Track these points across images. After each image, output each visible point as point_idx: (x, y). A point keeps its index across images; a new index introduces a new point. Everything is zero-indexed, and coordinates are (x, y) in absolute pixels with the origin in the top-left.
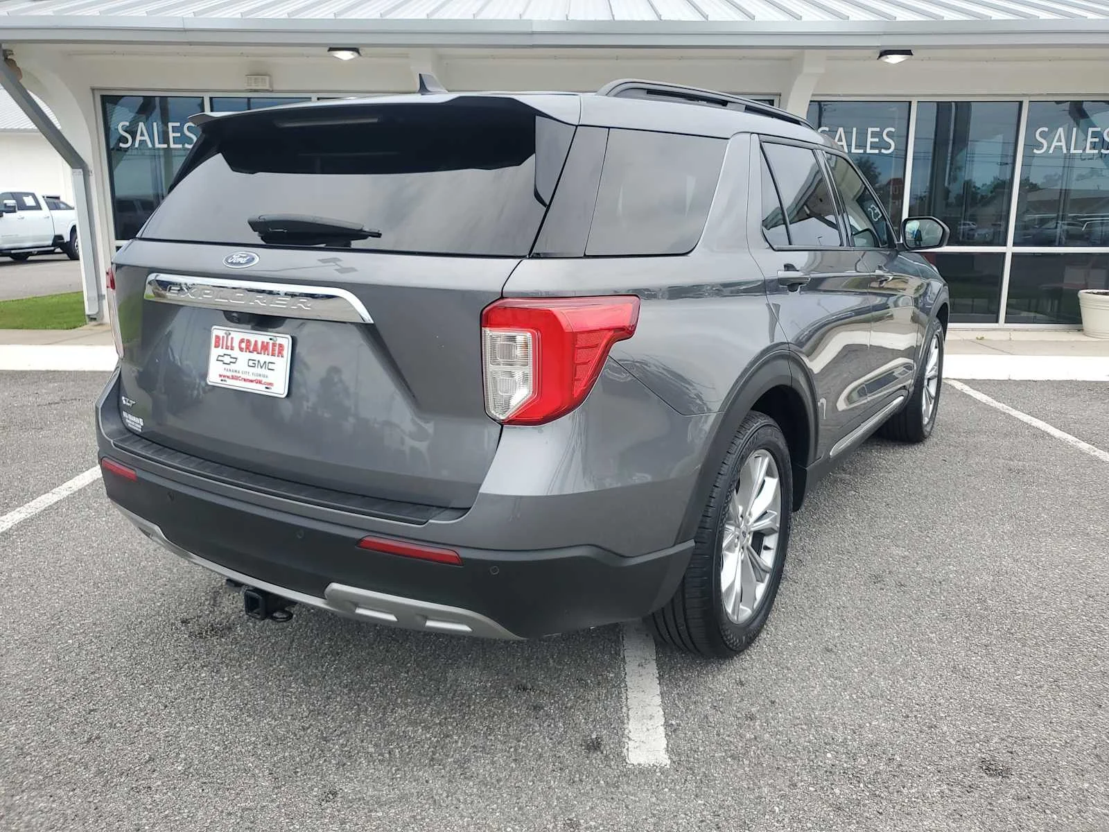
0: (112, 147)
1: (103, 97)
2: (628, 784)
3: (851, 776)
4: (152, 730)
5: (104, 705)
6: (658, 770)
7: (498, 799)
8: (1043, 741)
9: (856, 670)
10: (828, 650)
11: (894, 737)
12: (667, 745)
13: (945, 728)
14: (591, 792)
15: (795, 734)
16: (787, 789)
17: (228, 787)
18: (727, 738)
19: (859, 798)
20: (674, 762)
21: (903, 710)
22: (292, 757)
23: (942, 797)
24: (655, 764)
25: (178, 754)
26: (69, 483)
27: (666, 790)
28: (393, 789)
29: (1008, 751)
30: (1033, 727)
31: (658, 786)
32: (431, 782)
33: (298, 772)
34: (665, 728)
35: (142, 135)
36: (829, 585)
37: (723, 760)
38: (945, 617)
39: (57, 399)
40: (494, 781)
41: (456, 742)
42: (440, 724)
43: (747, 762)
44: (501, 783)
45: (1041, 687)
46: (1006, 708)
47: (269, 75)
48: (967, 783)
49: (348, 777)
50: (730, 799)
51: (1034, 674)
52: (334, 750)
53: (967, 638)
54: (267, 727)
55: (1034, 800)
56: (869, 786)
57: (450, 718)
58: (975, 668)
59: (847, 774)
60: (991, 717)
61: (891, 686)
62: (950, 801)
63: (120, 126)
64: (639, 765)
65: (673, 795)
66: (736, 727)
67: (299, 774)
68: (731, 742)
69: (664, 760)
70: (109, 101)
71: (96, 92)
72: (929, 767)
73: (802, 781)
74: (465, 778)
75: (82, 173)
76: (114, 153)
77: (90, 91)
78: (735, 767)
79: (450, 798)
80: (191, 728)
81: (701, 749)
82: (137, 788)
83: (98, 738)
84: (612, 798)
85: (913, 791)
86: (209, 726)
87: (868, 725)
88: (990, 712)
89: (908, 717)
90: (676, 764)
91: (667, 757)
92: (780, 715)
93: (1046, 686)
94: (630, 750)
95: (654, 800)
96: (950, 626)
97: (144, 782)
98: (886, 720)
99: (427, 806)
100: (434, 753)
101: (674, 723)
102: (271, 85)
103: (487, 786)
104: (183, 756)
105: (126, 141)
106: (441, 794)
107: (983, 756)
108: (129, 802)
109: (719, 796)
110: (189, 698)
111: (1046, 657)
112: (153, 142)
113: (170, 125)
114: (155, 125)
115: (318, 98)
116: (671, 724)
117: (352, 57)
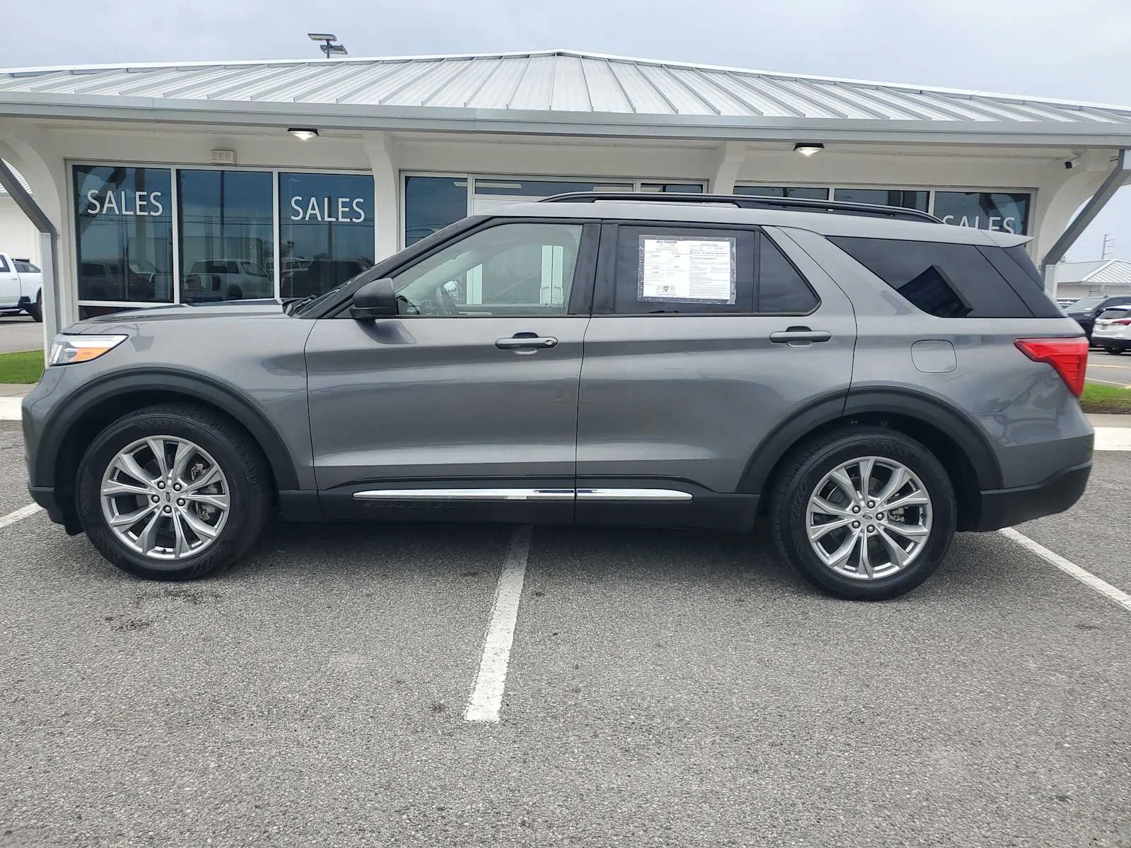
0: (80, 213)
1: (75, 167)
6: (488, 725)
7: (351, 742)
10: (659, 646)
12: (501, 708)
14: (429, 738)
16: (589, 738)
17: (129, 733)
18: (551, 704)
20: (503, 719)
22: (187, 713)
24: (487, 720)
26: (16, 513)
27: (491, 737)
28: (267, 735)
31: (485, 735)
33: (189, 723)
34: (503, 697)
35: (110, 202)
37: (544, 718)
39: (10, 445)
43: (562, 720)
44: (356, 732)
47: (233, 151)
49: (231, 727)
50: (540, 743)
52: (222, 709)
63: (90, 193)
64: (474, 721)
65: (496, 741)
66: (562, 697)
68: (554, 707)
69: (496, 718)
70: (81, 171)
71: (68, 161)
75: (50, 237)
76: (83, 218)
77: (63, 161)
78: (553, 724)
81: (528, 711)
84: (445, 743)
90: (504, 722)
91: (498, 716)
92: (601, 689)
94: (469, 711)
95: (479, 744)
99: (292, 746)
100: (306, 711)
101: (511, 693)
102: (235, 159)
105: (94, 207)
109: (532, 742)
112: (120, 209)
113: (138, 193)
114: (123, 193)
115: (279, 173)
116: (509, 694)
117: (310, 136)
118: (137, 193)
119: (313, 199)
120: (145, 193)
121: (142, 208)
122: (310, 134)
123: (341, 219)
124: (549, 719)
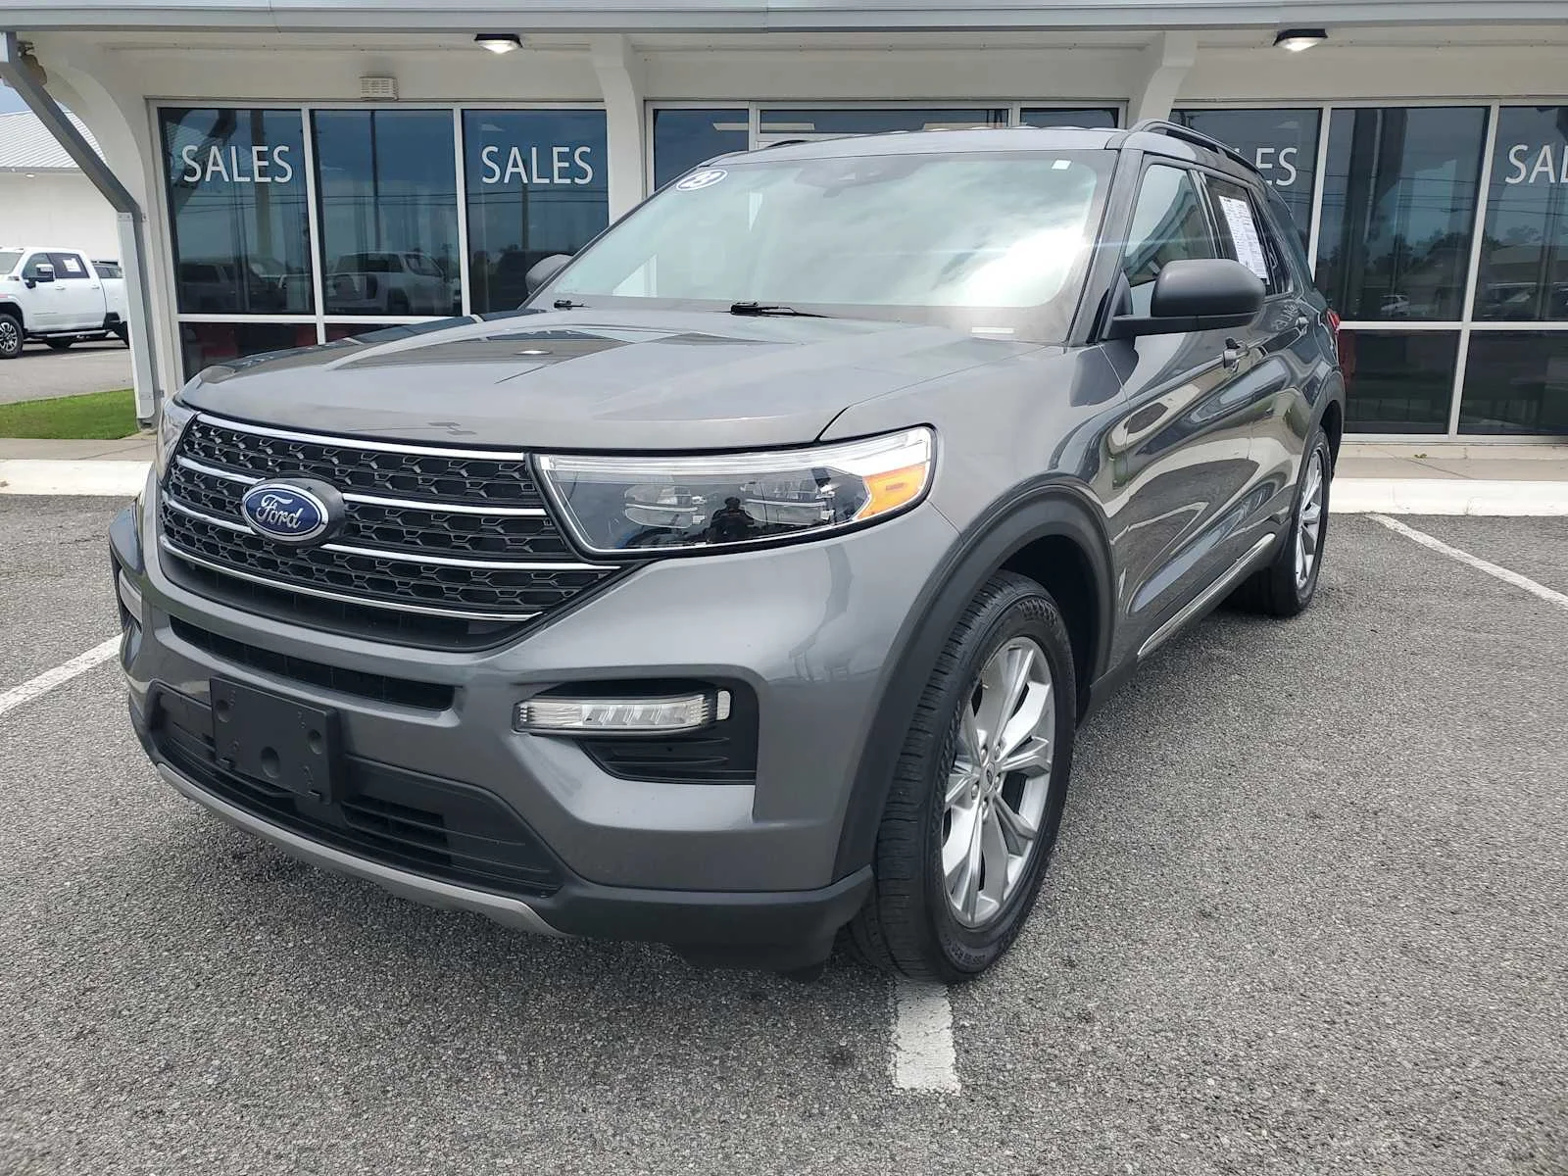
0: (173, 181)
1: (160, 110)
2: (895, 1119)
3: (1246, 1117)
4: (174, 1021)
5: (107, 981)
6: (941, 1100)
7: (693, 1139)
8: (1549, 1065)
9: (1249, 947)
11: (1313, 1055)
12: (957, 1060)
13: (1394, 1043)
14: (837, 1132)
15: (1155, 1045)
16: (1145, 1135)
17: (281, 1113)
18: (1049, 1050)
19: (1261, 1153)
20: (967, 1086)
21: (1326, 1012)
22: (381, 1068)
23: (1395, 1154)
24: (938, 1089)
25: (210, 1059)
27: (955, 1131)
28: (532, 1122)
29: (1496, 1082)
30: (1533, 1043)
31: (941, 1124)
32: (591, 1110)
33: (388, 1091)
34: (954, 1033)
35: (215, 164)
36: (1203, 814)
37: (1044, 1085)
38: (1385, 866)
40: (687, 1112)
41: (632, 1048)
42: (608, 1019)
43: (1080, 1090)
44: (698, 1116)
45: (1543, 979)
46: (1489, 1012)
47: (393, 79)
48: (1434, 1133)
49: (464, 1101)
50: (1054, 1148)
51: (1532, 960)
52: (444, 1058)
53: (1422, 900)
54: (346, 1019)
55: (1540, 1160)
56: (1277, 1134)
57: (624, 1009)
58: (1438, 948)
59: (1240, 1112)
60: (1467, 1026)
61: (1305, 973)
62: (1406, 1161)
63: (186, 151)
64: (913, 1089)
65: (966, 1140)
66: (1063, 1033)
67: (389, 1095)
68: (1056, 1056)
69: (952, 1083)
70: (170, 117)
71: (151, 102)
72: (1371, 1106)
73: (1168, 1123)
74: (643, 1105)
75: (131, 217)
76: (178, 191)
77: (143, 101)
78: (1063, 1097)
79: (618, 1138)
80: (232, 1020)
81: (1009, 1066)
82: (143, 1111)
83: (93, 1031)
84: (870, 1144)
85: (1348, 1143)
86: (260, 1017)
87: (1271, 1034)
88: (1465, 1018)
89: (1334, 1023)
90: (971, 1090)
91: (956, 1078)
92: (1132, 1015)
93: (1551, 977)
94: (898, 1065)
95: (935, 1147)
96: (1393, 880)
97: (154, 1102)
98: (1299, 1027)
100: (597, 1065)
101: (967, 1025)
102: (396, 92)
103: (675, 1119)
104: (216, 1062)
105: (193, 173)
106: (605, 1131)
107: (1457, 1089)
108: (130, 1133)
110: (234, 972)
111: (1550, 932)
112: (230, 176)
113: (255, 149)
114: (233, 148)
115: (463, 110)
116: (963, 1026)
117: (510, 48)
118: (253, 148)
119: (515, 151)
120: (265, 149)
121: (263, 172)
122: (510, 44)
123: (557, 180)
124: (1053, 1085)
